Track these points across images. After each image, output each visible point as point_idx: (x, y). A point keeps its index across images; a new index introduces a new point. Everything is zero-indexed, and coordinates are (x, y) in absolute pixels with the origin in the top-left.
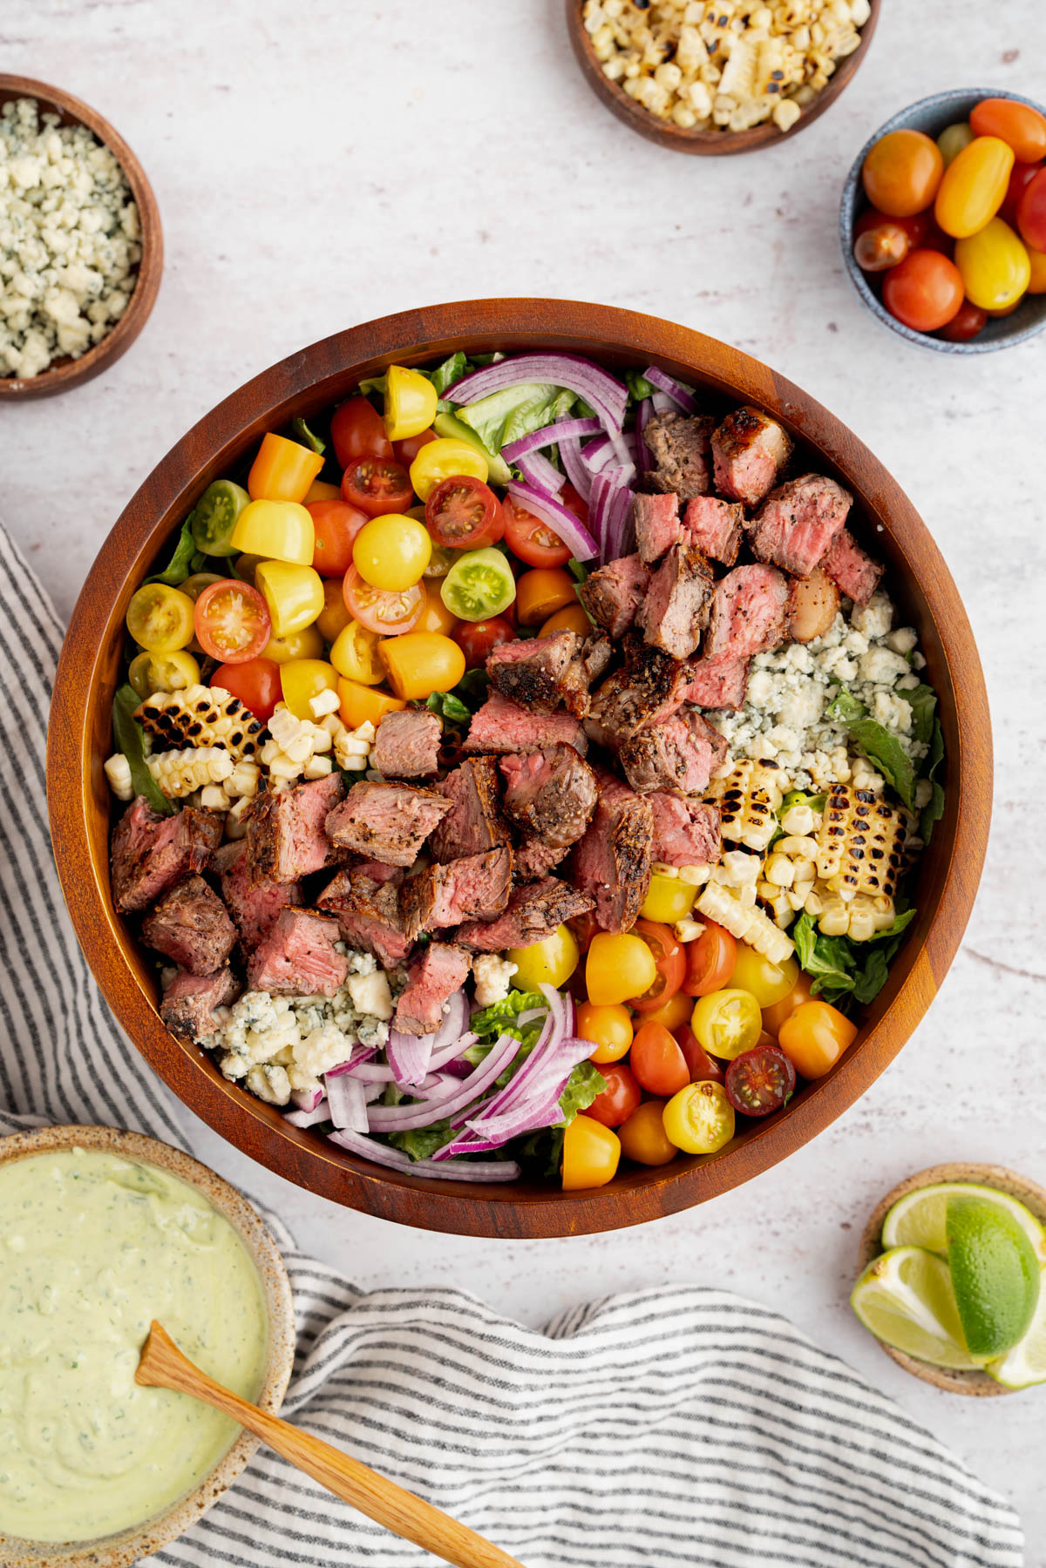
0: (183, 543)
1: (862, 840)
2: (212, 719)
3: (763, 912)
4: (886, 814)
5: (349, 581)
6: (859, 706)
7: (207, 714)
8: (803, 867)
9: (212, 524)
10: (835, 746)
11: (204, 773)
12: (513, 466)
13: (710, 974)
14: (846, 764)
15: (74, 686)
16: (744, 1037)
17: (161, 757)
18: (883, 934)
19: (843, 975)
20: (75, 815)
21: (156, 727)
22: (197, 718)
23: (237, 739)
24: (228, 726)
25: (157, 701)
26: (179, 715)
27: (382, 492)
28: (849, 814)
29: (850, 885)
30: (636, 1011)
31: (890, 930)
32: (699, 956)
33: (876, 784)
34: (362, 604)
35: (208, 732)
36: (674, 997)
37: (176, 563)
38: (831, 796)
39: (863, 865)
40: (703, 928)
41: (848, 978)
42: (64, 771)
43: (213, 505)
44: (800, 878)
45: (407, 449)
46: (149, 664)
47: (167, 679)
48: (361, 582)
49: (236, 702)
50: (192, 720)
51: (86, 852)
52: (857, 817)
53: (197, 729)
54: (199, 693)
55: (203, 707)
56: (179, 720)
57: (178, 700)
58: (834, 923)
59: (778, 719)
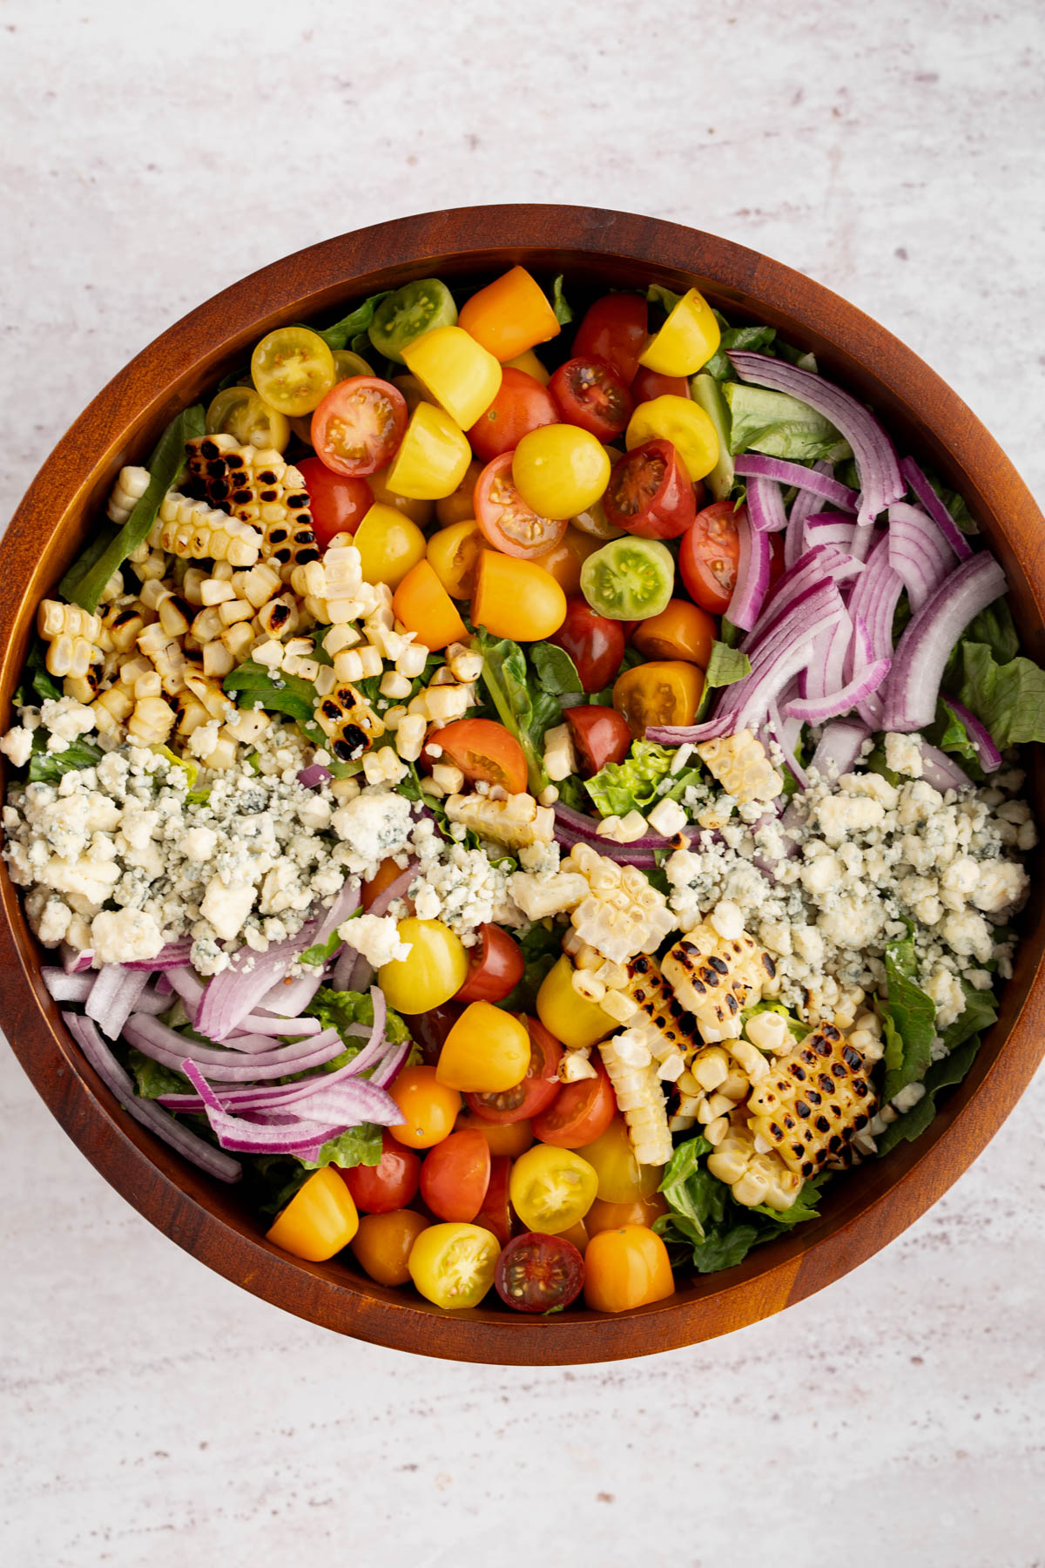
0: (360, 313)
1: (818, 1099)
2: (269, 497)
3: (665, 1101)
4: (861, 1091)
5: (496, 465)
6: (914, 962)
7: (268, 488)
8: (737, 1084)
9: (401, 318)
10: (858, 984)
11: (223, 546)
12: (741, 480)
13: (569, 1127)
14: (853, 1011)
15: (148, 378)
16: (559, 1214)
17: (186, 501)
18: (770, 1212)
19: (698, 1225)
20: (55, 511)
21: (203, 470)
22: (255, 488)
23: (278, 536)
24: (279, 515)
25: (224, 442)
26: (237, 471)
27: (591, 406)
28: (822, 1065)
29: (773, 1137)
30: (471, 1109)
31: (778, 1212)
32: (570, 1101)
33: (874, 1051)
34: (495, 496)
35: (252, 508)
36: (518, 1123)
37: (339, 330)
38: (818, 1032)
39: (802, 1126)
40: (593, 1075)
41: (701, 1231)
42: (76, 455)
43: (417, 300)
44: (724, 1091)
45: (650, 384)
46: (244, 403)
47: (250, 431)
48: (508, 474)
49: (304, 497)
50: (249, 484)
51: (39, 551)
52: (829, 1072)
53: (245, 497)
54: (274, 461)
55: (268, 478)
56: (234, 475)
57: (247, 454)
58: (729, 1163)
59: (819, 920)
